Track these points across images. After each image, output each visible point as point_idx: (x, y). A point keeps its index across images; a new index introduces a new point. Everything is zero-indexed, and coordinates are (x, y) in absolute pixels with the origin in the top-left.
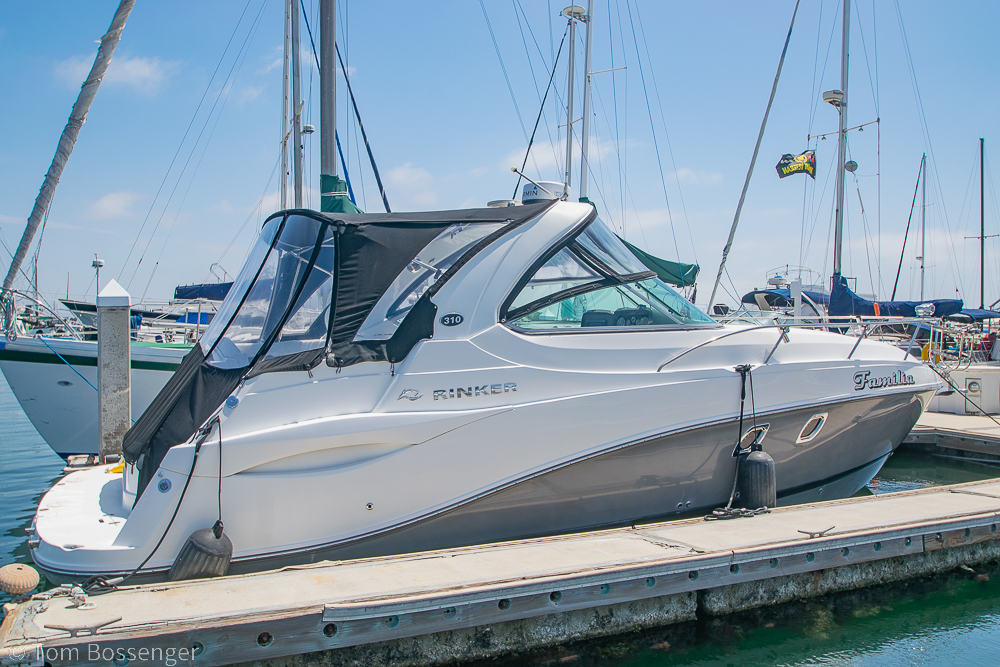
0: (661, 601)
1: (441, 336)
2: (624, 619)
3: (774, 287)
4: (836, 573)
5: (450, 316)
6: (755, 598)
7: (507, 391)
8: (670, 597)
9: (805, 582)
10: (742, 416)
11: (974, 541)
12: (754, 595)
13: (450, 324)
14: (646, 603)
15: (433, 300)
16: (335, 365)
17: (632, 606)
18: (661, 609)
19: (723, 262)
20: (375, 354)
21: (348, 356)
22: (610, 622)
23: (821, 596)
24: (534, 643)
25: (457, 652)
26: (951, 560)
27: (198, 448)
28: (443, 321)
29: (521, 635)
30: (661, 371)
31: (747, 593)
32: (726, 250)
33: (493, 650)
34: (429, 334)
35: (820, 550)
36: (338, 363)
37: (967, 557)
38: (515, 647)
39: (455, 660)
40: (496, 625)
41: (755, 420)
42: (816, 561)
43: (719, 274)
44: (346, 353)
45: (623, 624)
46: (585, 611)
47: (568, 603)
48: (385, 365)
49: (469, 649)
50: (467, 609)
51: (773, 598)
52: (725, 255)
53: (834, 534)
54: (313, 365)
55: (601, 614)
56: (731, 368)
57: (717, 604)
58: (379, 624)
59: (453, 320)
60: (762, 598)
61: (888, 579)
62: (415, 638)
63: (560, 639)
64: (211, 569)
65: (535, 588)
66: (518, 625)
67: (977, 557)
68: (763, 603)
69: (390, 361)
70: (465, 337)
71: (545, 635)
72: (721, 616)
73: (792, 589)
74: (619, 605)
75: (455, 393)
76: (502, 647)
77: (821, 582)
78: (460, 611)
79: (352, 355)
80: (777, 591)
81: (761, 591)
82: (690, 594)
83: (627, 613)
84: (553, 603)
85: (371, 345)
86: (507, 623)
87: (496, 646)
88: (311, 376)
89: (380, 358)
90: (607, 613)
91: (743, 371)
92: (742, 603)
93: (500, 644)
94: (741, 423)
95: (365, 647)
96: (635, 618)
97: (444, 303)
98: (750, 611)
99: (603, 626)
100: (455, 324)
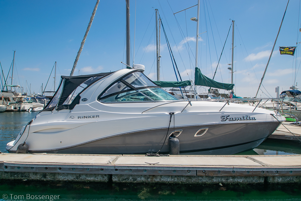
0: (95, 175)
1: (82, 103)
2: (83, 178)
3: (292, 89)
4: (161, 177)
5: (84, 99)
6: (128, 180)
7: (96, 117)
8: (99, 175)
9: (148, 178)
10: (169, 127)
11: (222, 175)
12: (128, 179)
13: (84, 101)
14: (91, 175)
15: (80, 95)
16: (57, 110)
17: (86, 175)
18: (95, 177)
19: (261, 83)
20: (67, 108)
21: (61, 108)
22: (79, 178)
23: (153, 183)
24: (58, 179)
25: (38, 178)
26: (215, 180)
27: (26, 127)
28: (82, 100)
29: (54, 177)
30: (143, 113)
31: (125, 178)
32: (262, 79)
33: (47, 179)
34: (78, 103)
35: (149, 169)
36: (58, 110)
37: (224, 180)
38: (53, 179)
39: (37, 180)
40: (48, 173)
41: (174, 129)
42: (147, 172)
43: (260, 86)
44: (60, 107)
45: (83, 179)
46: (72, 174)
47: (63, 171)
48: (68, 110)
49: (41, 178)
50: (37, 168)
51: (135, 181)
52: (262, 81)
53: (158, 165)
54: (52, 110)
55: (77, 175)
56: (167, 113)
57: (115, 179)
58: (16, 168)
59: (85, 100)
60: (131, 180)
61: (184, 182)
62: (28, 173)
63: (65, 180)
64: (20, 152)
65: (53, 165)
66: (54, 174)
67: (229, 181)
68: (131, 182)
69: (70, 109)
70: (87, 104)
71: (61, 178)
72: (116, 183)
73: (143, 179)
74: (83, 174)
75: (83, 117)
76: (49, 179)
77: (155, 179)
78: (35, 168)
79: (62, 108)
80: (137, 179)
81: (131, 178)
82: (105, 175)
83: (85, 176)
84: (59, 170)
85: (66, 106)
86: (51, 173)
87: (48, 178)
88: (52, 112)
89: (67, 109)
90: (79, 175)
91: (172, 114)
92: (123, 180)
93: (49, 178)
94: (168, 130)
95: (18, 173)
96: (87, 178)
97: (83, 96)
98: (126, 183)
99: (77, 178)
100: (85, 101)
